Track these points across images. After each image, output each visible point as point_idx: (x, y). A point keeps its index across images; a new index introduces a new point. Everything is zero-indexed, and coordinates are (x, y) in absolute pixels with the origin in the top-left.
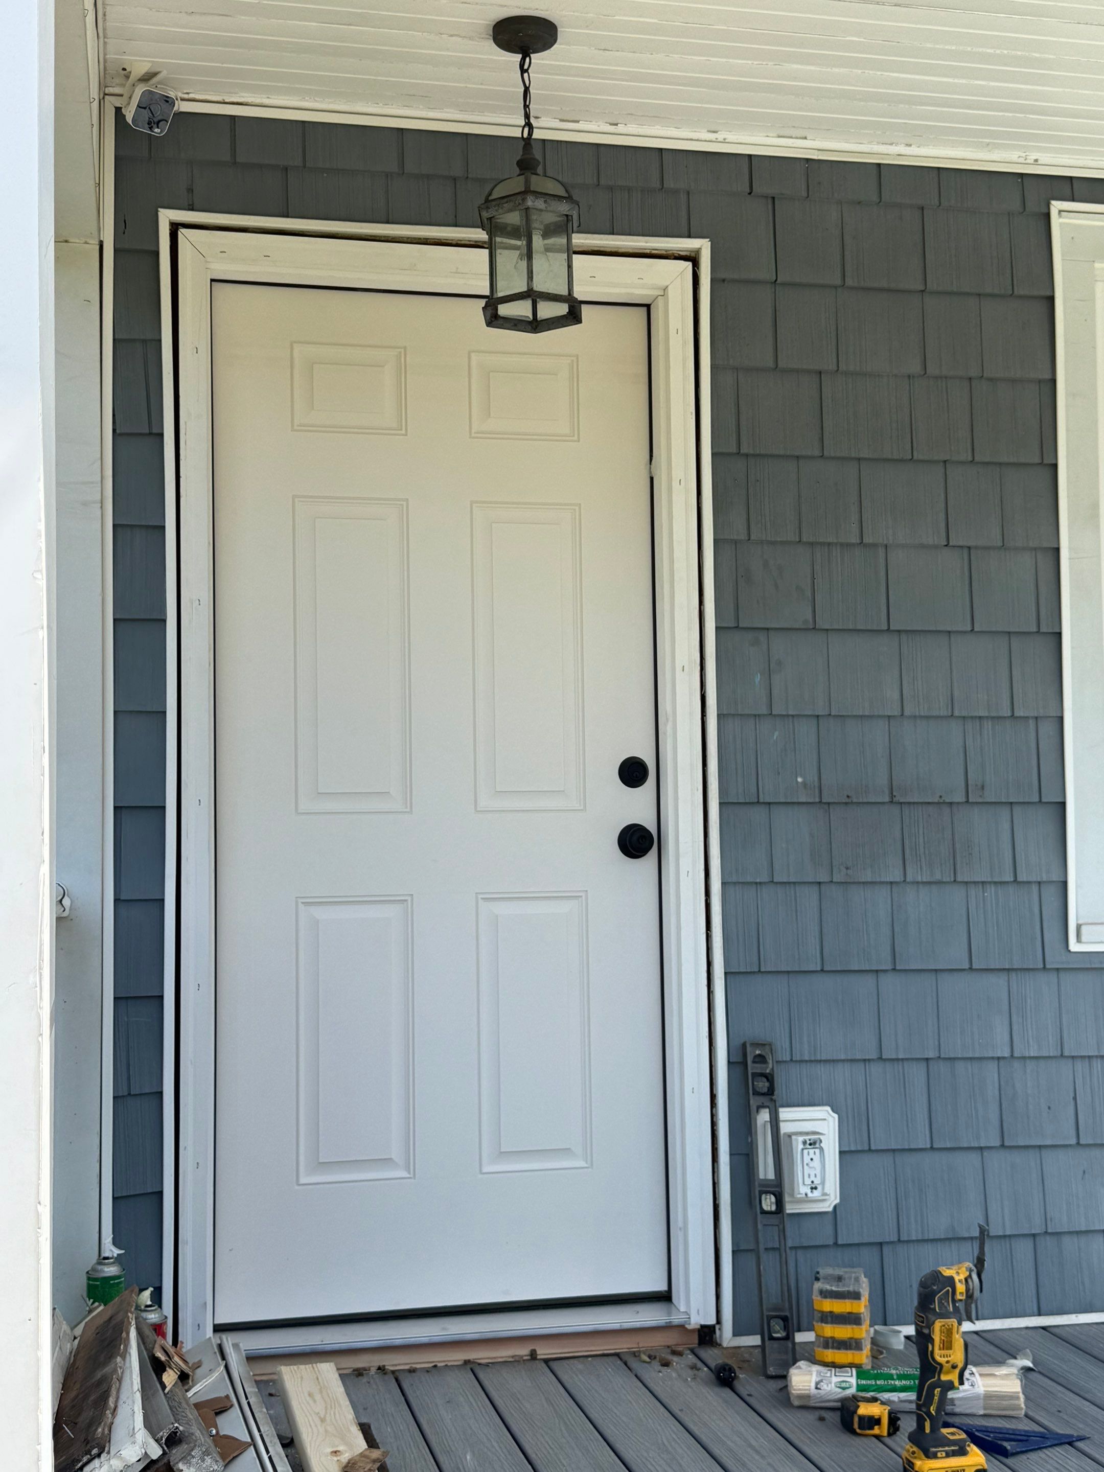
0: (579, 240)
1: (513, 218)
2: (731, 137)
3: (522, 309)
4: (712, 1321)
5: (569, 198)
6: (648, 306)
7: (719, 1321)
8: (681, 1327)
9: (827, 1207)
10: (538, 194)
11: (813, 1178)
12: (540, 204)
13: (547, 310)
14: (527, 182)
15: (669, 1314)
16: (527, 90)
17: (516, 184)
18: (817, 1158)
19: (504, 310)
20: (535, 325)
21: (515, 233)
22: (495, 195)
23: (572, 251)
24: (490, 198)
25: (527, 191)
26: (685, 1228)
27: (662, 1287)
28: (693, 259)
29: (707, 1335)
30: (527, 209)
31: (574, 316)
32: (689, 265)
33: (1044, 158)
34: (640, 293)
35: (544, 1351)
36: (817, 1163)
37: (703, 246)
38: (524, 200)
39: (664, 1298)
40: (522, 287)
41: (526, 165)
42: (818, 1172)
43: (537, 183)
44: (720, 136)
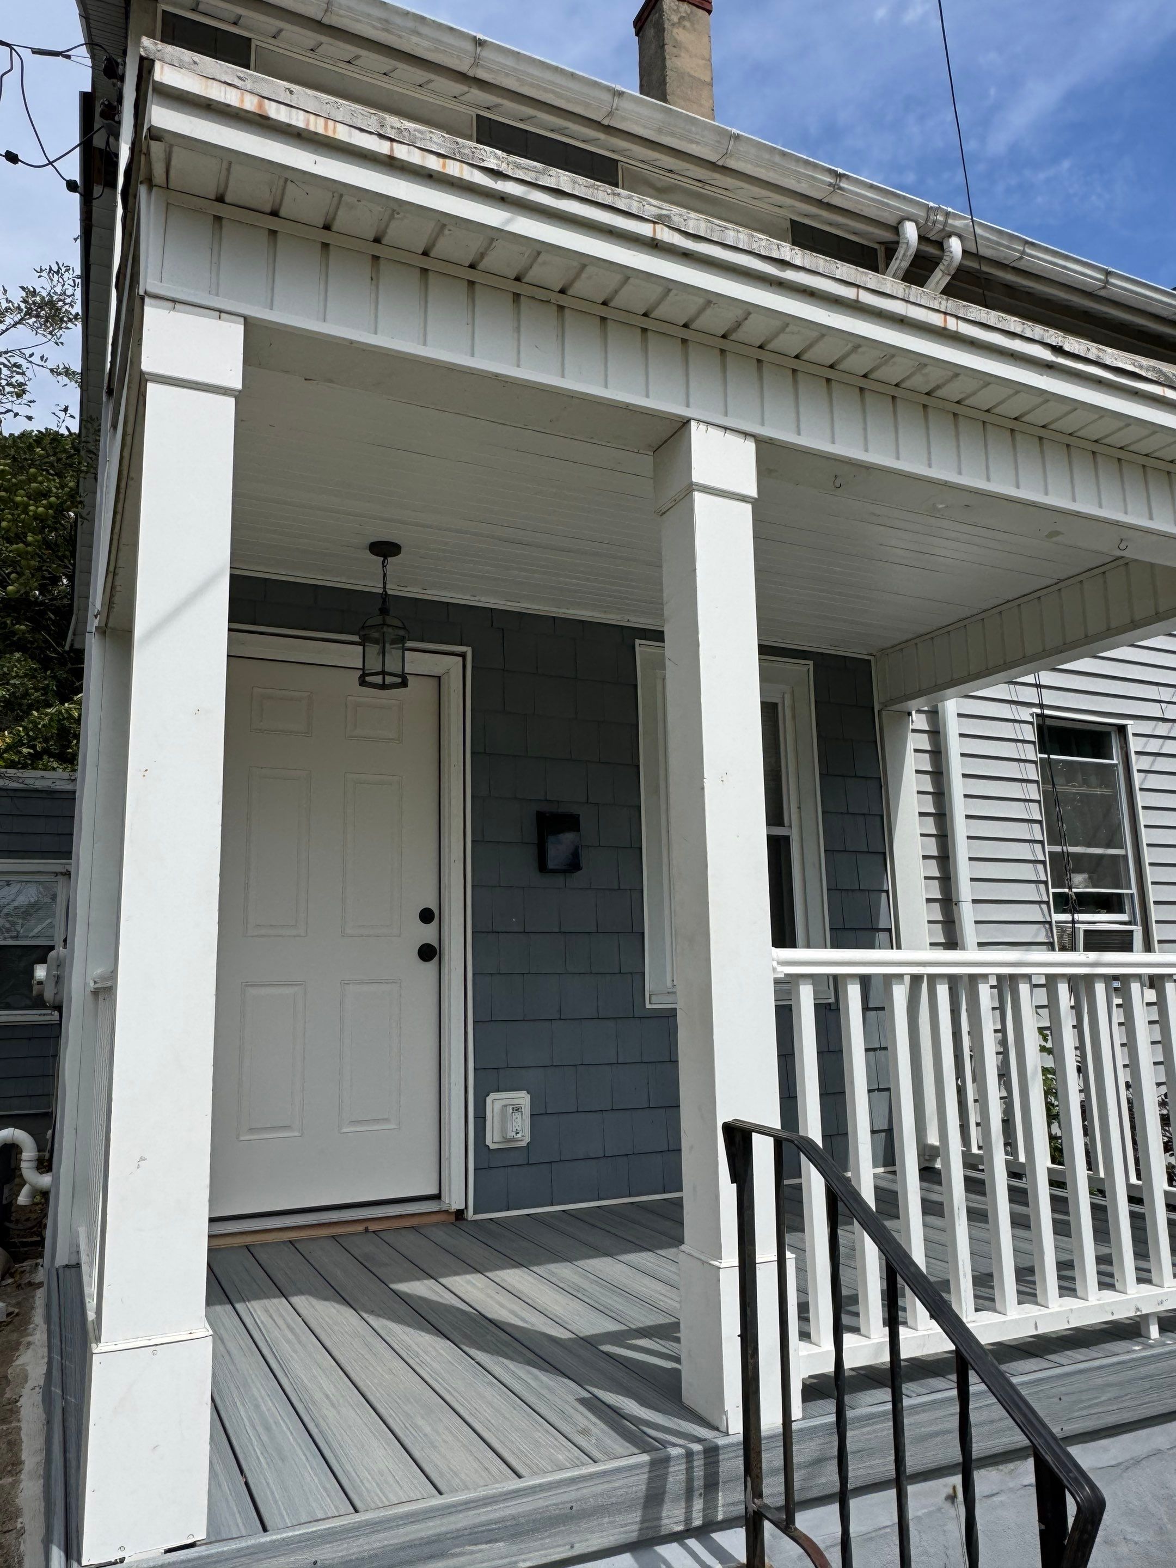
0: (409, 644)
1: (376, 635)
2: (483, 599)
3: (378, 679)
4: (463, 1207)
5: (404, 628)
6: (439, 678)
7: (466, 1207)
8: (447, 1212)
9: (524, 1144)
10: (389, 626)
11: (517, 1128)
12: (390, 630)
13: (389, 680)
14: (384, 620)
15: (440, 1205)
16: (385, 575)
17: (379, 620)
18: (519, 1117)
19: (368, 679)
20: (383, 687)
21: (376, 642)
22: (367, 624)
23: (404, 649)
24: (366, 625)
25: (384, 624)
26: (449, 1158)
27: (434, 1191)
28: (463, 656)
29: (460, 1214)
30: (384, 633)
31: (404, 684)
32: (460, 659)
33: (632, 619)
34: (437, 671)
35: (373, 1227)
36: (519, 1120)
37: (468, 650)
38: (382, 628)
39: (437, 1197)
40: (380, 669)
41: (384, 611)
42: (520, 1124)
43: (389, 620)
44: (477, 598)
